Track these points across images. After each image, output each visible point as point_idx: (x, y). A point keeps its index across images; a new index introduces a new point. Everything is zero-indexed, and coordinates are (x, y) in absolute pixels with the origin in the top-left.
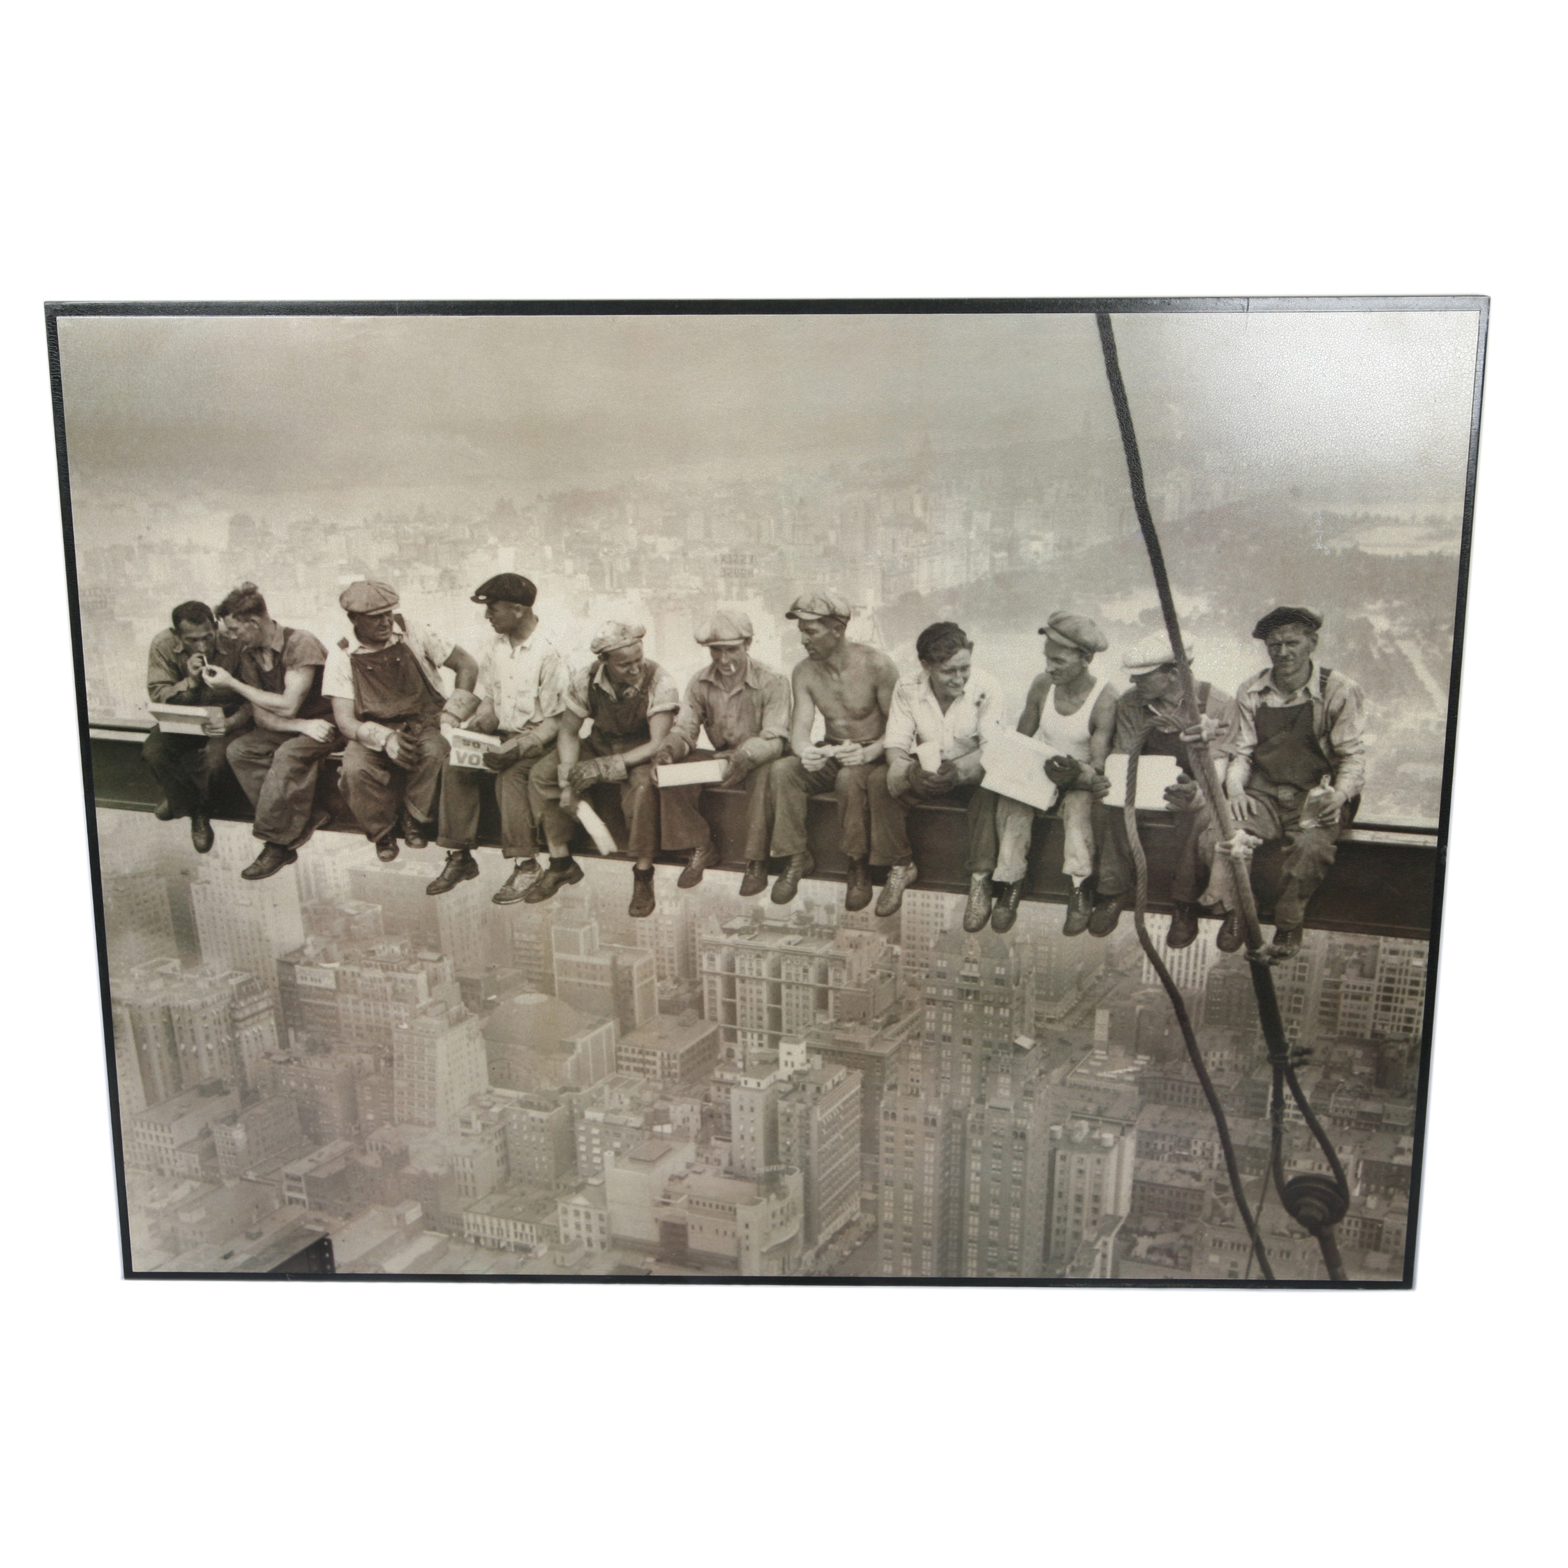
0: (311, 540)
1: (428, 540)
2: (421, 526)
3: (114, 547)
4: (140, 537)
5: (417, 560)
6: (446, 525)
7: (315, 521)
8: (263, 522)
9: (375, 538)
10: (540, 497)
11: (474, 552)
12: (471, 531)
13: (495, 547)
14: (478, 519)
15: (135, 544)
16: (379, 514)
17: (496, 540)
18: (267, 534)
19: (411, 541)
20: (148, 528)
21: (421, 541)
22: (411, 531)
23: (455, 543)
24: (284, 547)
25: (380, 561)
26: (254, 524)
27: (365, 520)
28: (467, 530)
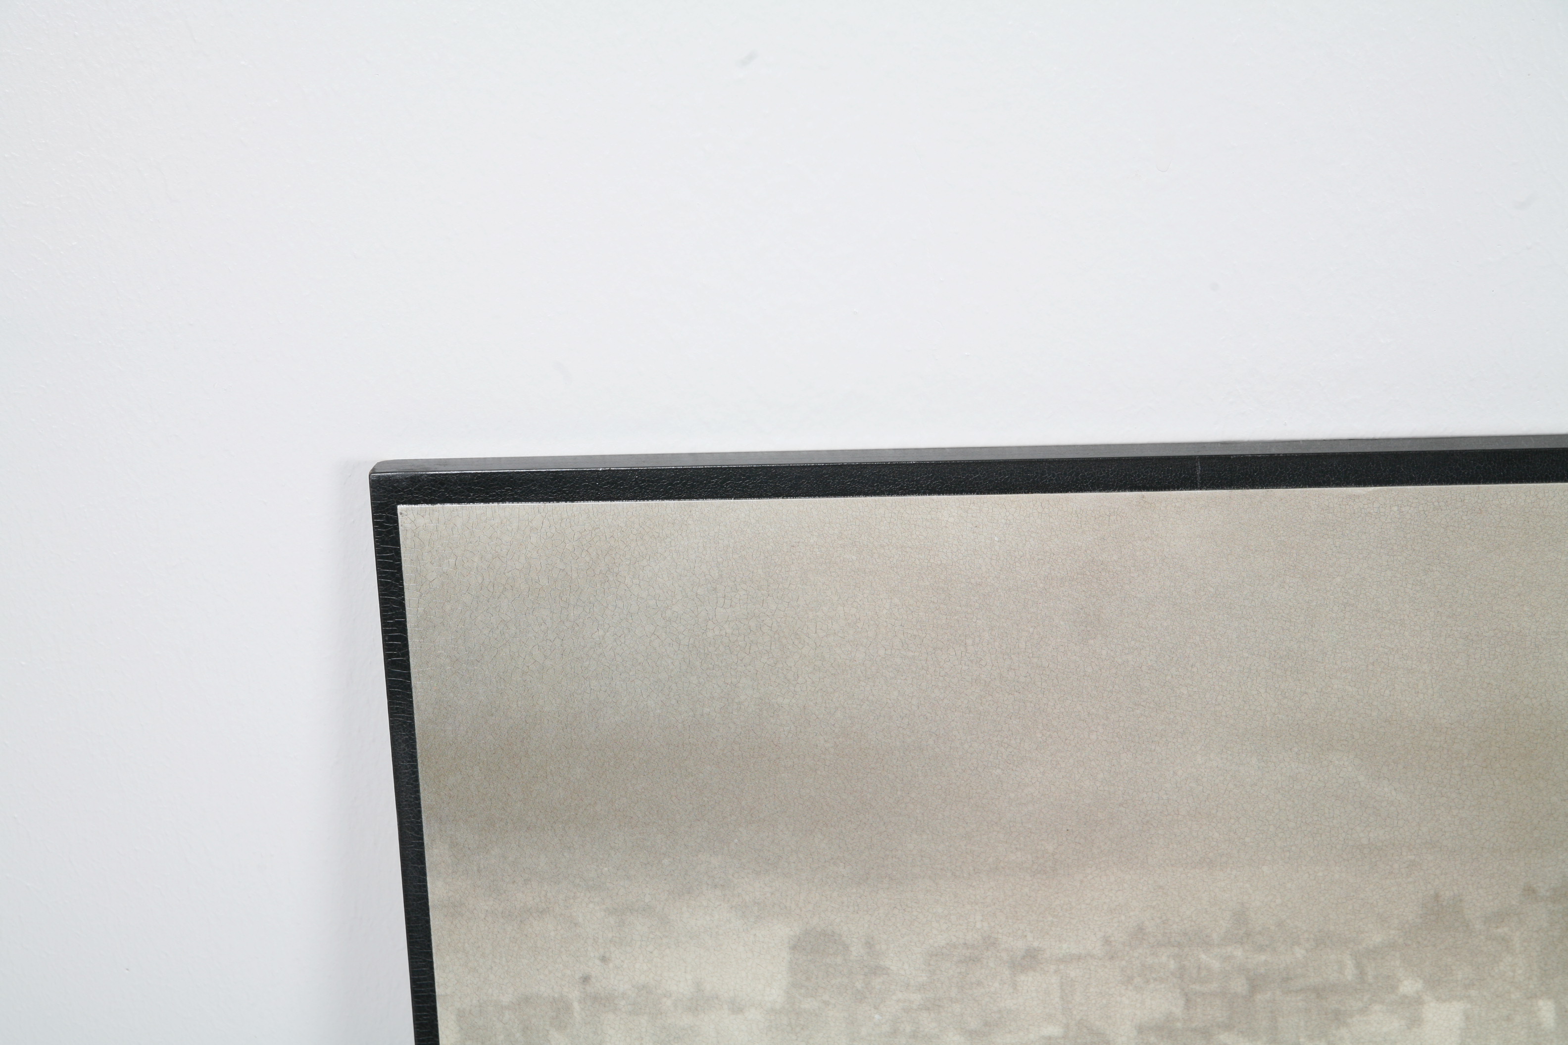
0: (979, 983)
1: (1255, 983)
2: (1239, 953)
3: (526, 1000)
4: (586, 979)
5: (1228, 1027)
6: (1300, 953)
7: (990, 942)
8: (869, 944)
9: (1130, 979)
10: (1530, 891)
11: (1363, 1011)
12: (1359, 965)
13: (1418, 1001)
14: (1378, 939)
15: (574, 994)
16: (1141, 929)
17: (1419, 985)
18: (877, 970)
19: (1214, 986)
20: (604, 959)
21: (1239, 985)
22: (1216, 965)
23: (1319, 992)
24: (917, 998)
25: (1141, 1029)
26: (846, 948)
27: (1107, 941)
28: (1350, 963)
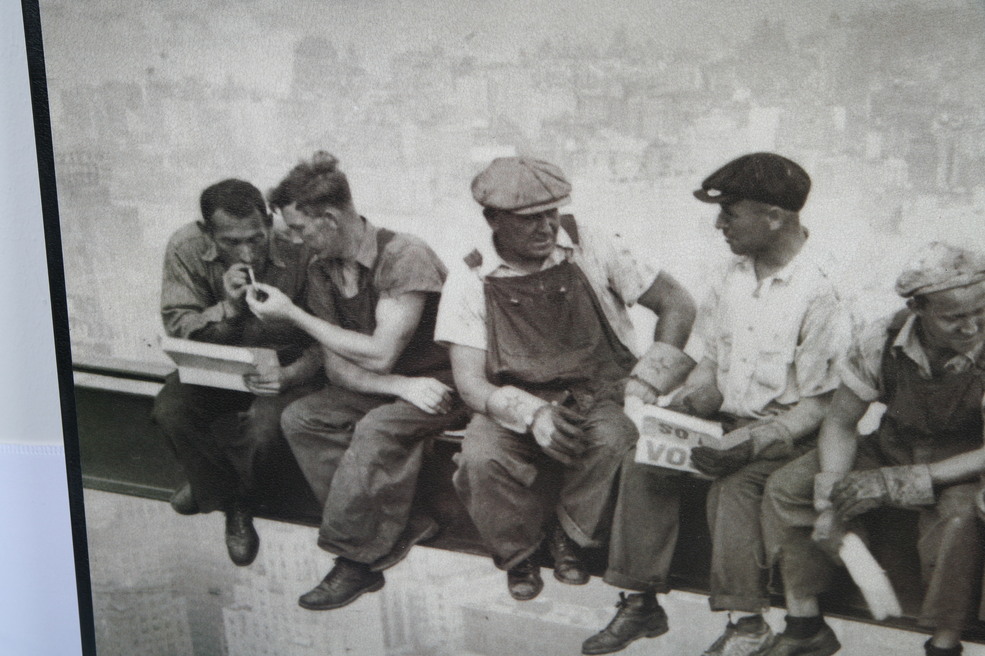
0: (429, 84)
1: (629, 89)
2: (618, 65)
3: (109, 85)
4: (151, 71)
5: (607, 124)
6: (662, 65)
7: (438, 51)
8: (351, 51)
9: (538, 84)
10: (835, 18)
11: (706, 113)
12: (705, 78)
13: (746, 106)
14: (719, 55)
15: (143, 82)
16: (547, 43)
17: (748, 94)
18: (356, 71)
19: (598, 91)
20: (163, 56)
21: (617, 91)
22: (601, 74)
23: (675, 97)
24: (384, 94)
25: (544, 124)
26: (335, 53)
27: (522, 53)
28: (698, 75)
